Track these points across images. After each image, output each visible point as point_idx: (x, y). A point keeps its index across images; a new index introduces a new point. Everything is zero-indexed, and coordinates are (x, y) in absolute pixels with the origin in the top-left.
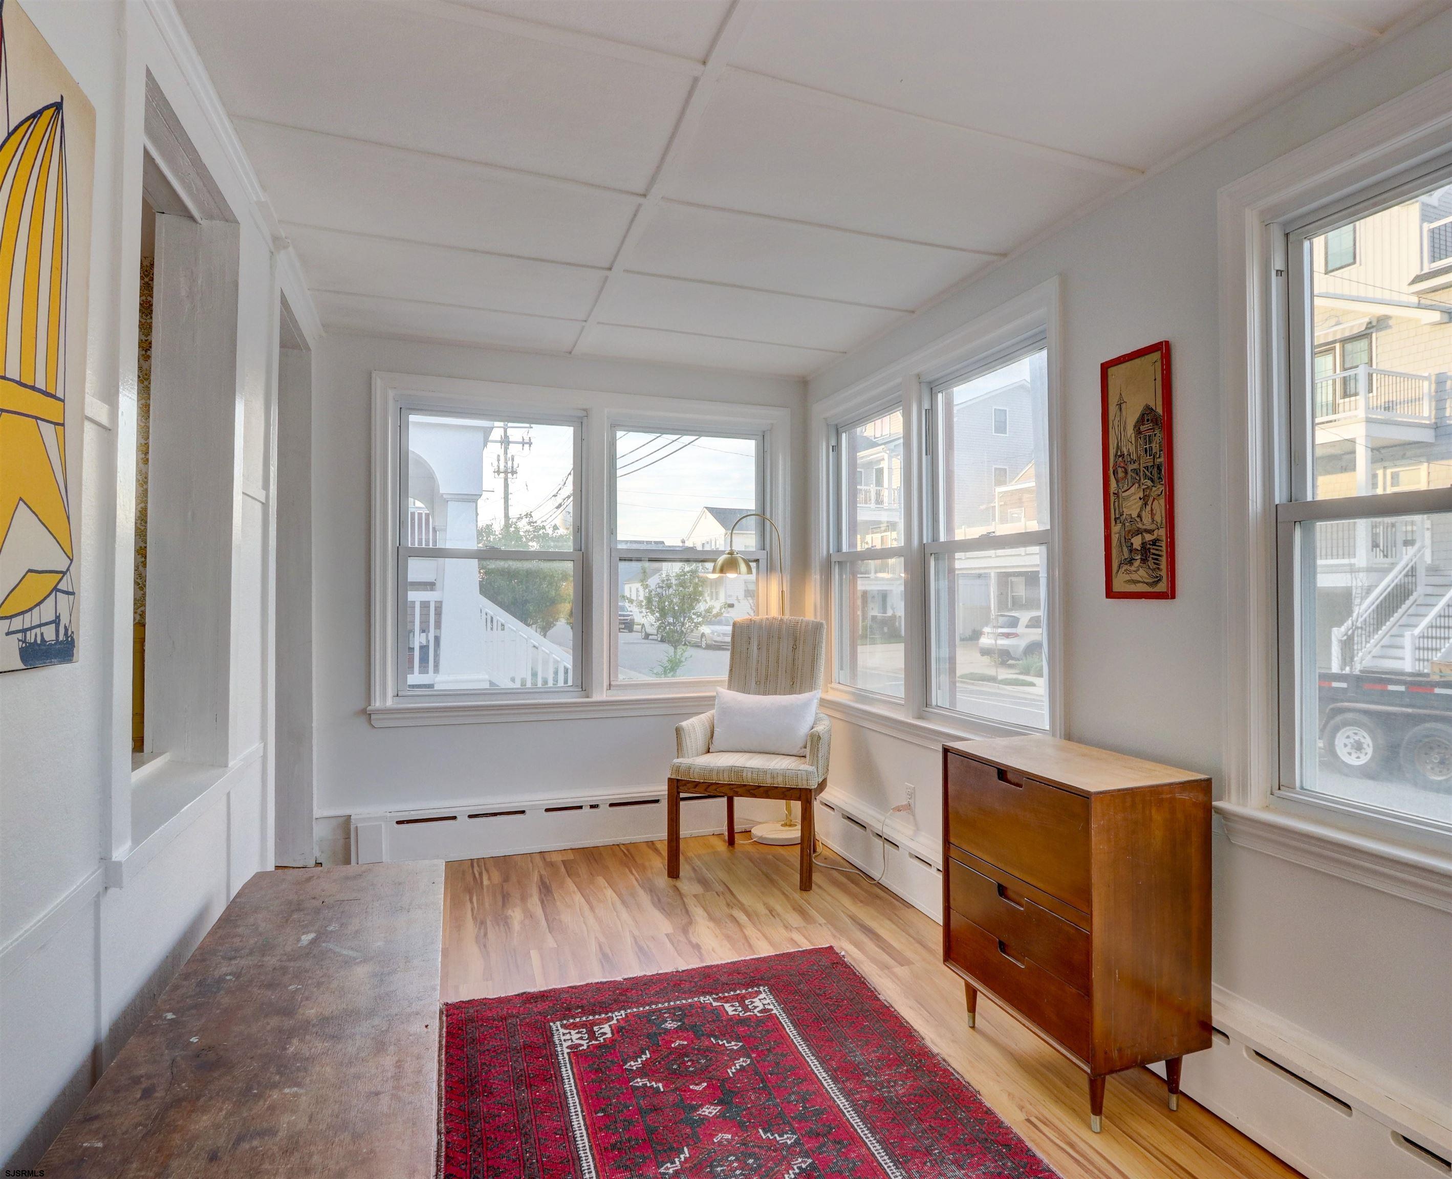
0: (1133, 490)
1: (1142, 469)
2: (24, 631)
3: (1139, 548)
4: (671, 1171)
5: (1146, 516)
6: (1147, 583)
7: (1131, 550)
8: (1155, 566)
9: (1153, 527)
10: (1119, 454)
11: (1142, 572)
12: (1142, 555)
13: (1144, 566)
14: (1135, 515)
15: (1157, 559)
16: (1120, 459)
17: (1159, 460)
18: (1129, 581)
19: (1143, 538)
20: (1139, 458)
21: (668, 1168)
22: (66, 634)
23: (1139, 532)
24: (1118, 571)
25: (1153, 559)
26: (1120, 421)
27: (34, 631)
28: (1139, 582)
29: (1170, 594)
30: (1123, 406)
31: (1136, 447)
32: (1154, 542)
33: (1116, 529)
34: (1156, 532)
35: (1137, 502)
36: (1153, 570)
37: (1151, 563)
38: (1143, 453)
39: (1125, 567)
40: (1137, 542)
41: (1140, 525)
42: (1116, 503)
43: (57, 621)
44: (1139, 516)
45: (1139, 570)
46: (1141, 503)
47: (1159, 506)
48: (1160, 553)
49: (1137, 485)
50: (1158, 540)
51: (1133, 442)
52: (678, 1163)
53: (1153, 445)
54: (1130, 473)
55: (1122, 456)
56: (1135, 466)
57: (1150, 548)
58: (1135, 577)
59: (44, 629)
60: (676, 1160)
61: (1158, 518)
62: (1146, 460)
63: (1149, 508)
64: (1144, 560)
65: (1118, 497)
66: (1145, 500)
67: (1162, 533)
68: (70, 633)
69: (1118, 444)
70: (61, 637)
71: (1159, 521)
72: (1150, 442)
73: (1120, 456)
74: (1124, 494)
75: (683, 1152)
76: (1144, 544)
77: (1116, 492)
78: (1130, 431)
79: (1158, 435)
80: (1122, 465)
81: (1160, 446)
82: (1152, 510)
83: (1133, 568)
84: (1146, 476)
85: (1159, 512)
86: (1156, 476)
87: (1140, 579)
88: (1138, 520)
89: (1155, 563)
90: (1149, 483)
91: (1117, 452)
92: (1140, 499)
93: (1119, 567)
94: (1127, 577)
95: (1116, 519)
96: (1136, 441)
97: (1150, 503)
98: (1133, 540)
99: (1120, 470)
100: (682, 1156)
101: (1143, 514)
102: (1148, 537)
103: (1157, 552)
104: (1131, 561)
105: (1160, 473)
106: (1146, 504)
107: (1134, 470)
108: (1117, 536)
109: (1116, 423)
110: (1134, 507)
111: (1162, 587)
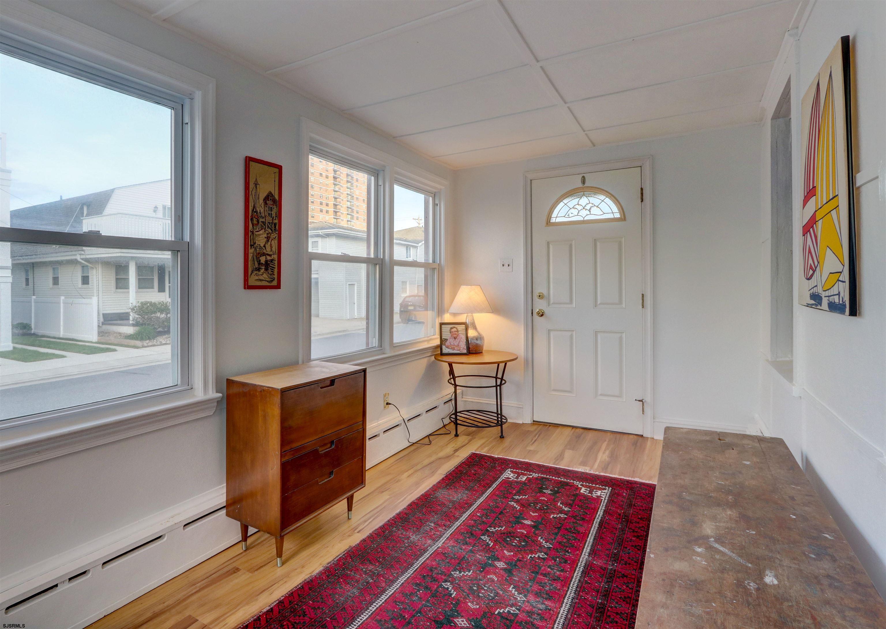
0: (261, 232)
1: (267, 223)
2: (829, 296)
3: (264, 263)
4: (514, 609)
5: (268, 246)
6: (268, 281)
7: (260, 263)
8: (272, 273)
9: (271, 253)
10: (255, 210)
11: (265, 275)
12: (265, 267)
13: (266, 272)
14: (262, 245)
15: (273, 269)
16: (255, 213)
17: (275, 221)
18: (256, 280)
19: (266, 258)
20: (265, 216)
21: (514, 611)
22: (843, 301)
23: (264, 254)
24: (251, 274)
25: (271, 269)
26: (256, 193)
27: (832, 297)
28: (263, 280)
29: (278, 287)
30: (258, 186)
31: (264, 211)
32: (272, 261)
33: (251, 251)
34: (272, 256)
35: (263, 239)
36: (271, 274)
37: (270, 271)
38: (267, 215)
39: (256, 272)
40: (263, 259)
41: (265, 251)
42: (252, 237)
43: (839, 294)
44: (264, 246)
45: (263, 274)
46: (265, 240)
47: (275, 243)
48: (274, 267)
49: (264, 230)
50: (273, 260)
51: (263, 207)
52: (507, 610)
53: (273, 213)
54: (260, 223)
55: (256, 212)
56: (263, 220)
57: (269, 264)
58: (261, 278)
59: (835, 296)
60: (506, 611)
61: (274, 249)
62: (269, 219)
63: (269, 243)
64: (266, 269)
65: (253, 234)
66: (268, 238)
67: (275, 257)
68: (844, 301)
69: (254, 205)
70: (841, 302)
71: (274, 251)
72: (271, 211)
73: (255, 212)
74: (256, 233)
75: (499, 612)
76: (266, 261)
77: (252, 230)
78: (261, 201)
79: (275, 208)
80: (256, 217)
81: (276, 214)
82: (271, 245)
83: (260, 273)
84: (268, 227)
85: (274, 245)
86: (273, 229)
87: (264, 279)
88: (264, 248)
89: (271, 271)
90: (270, 231)
91: (253, 209)
92: (265, 237)
93: (252, 272)
94: (257, 278)
95: (251, 245)
96: (264, 207)
97: (270, 241)
98: (261, 258)
99: (254, 219)
100: (501, 611)
101: (267, 246)
102: (269, 258)
103: (273, 266)
104: (259, 269)
105: (275, 227)
106: (268, 241)
107: (263, 222)
108: (252, 255)
109: (253, 192)
110: (262, 241)
111: (275, 283)
